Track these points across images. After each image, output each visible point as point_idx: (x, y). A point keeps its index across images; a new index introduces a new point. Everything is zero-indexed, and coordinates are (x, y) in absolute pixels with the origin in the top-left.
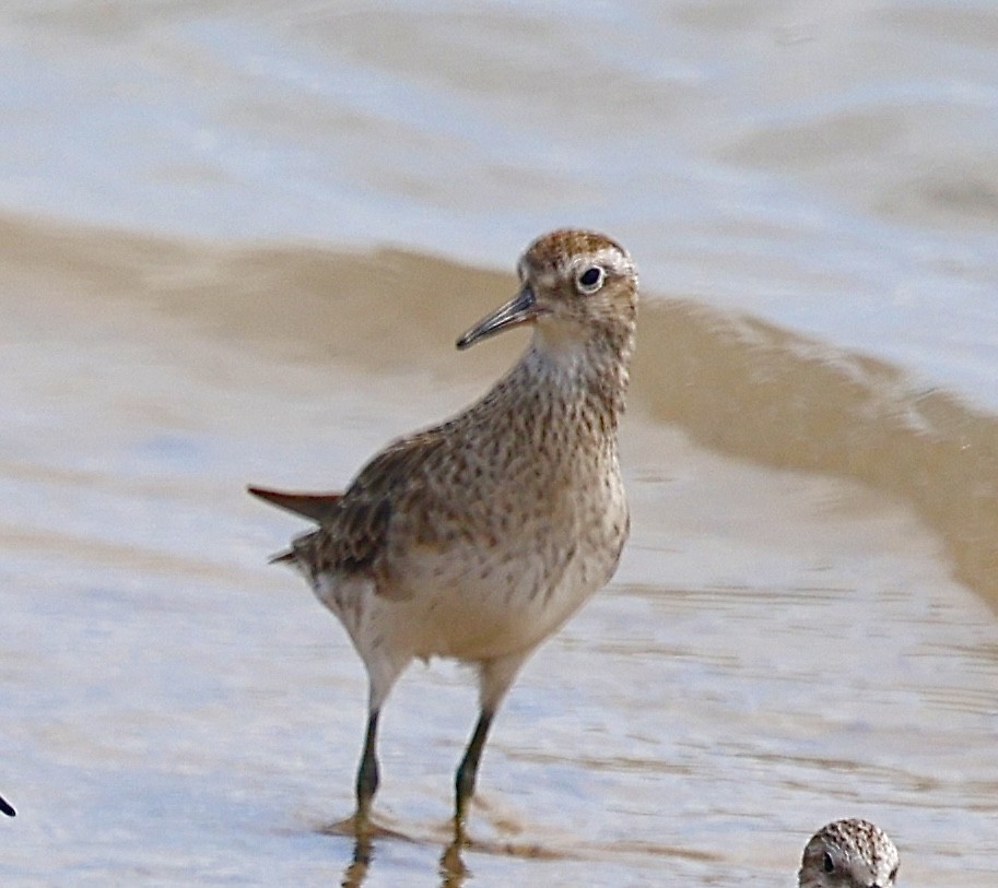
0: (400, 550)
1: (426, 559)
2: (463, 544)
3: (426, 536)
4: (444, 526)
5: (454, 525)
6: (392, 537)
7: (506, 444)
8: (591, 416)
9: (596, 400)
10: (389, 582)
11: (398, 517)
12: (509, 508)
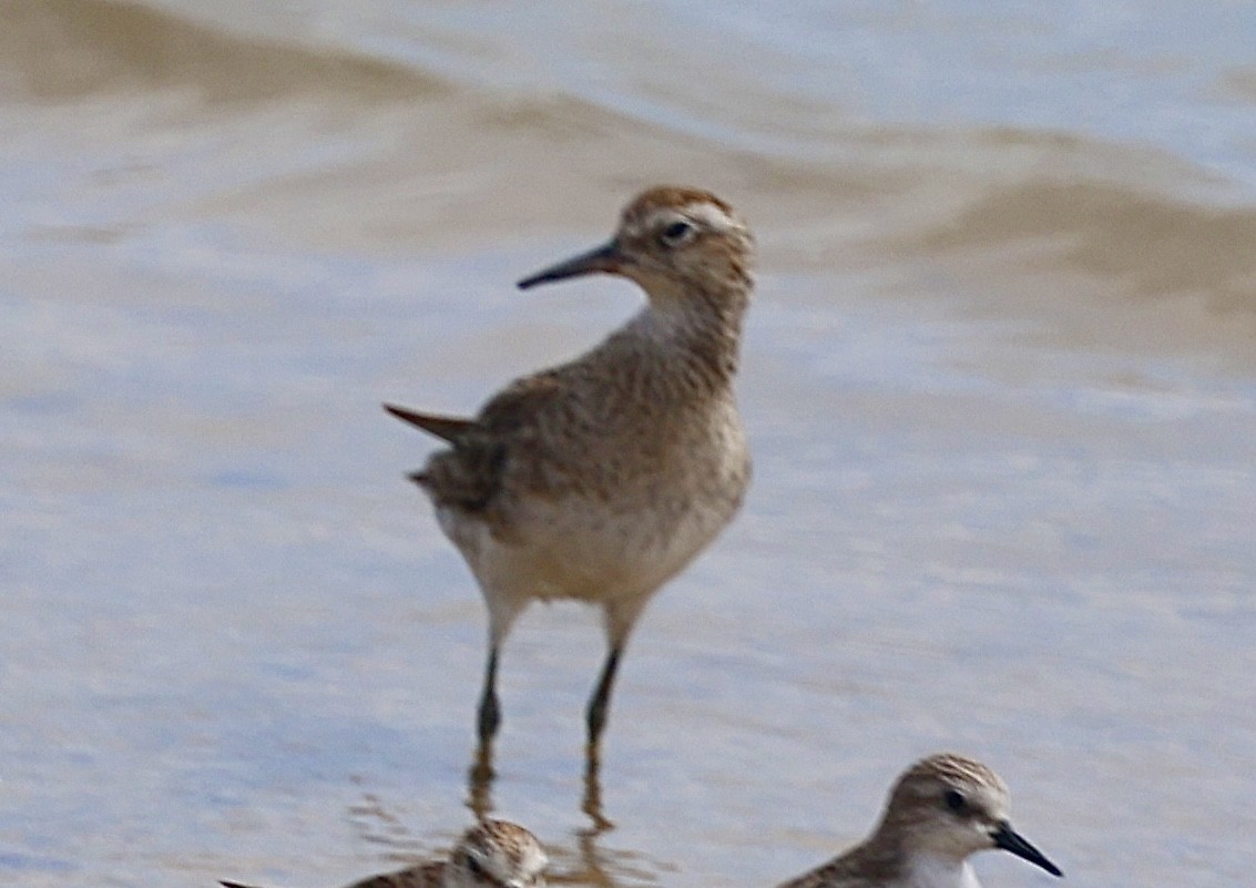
0: (514, 497)
1: (539, 508)
2: (574, 497)
3: (539, 486)
4: (555, 477)
5: (562, 477)
6: (508, 482)
7: (610, 401)
8: (692, 374)
9: (699, 361)
10: (504, 529)
11: (513, 464)
12: (616, 464)
